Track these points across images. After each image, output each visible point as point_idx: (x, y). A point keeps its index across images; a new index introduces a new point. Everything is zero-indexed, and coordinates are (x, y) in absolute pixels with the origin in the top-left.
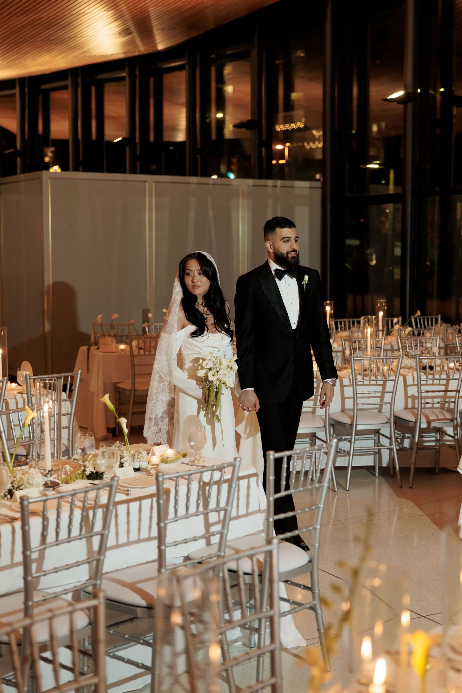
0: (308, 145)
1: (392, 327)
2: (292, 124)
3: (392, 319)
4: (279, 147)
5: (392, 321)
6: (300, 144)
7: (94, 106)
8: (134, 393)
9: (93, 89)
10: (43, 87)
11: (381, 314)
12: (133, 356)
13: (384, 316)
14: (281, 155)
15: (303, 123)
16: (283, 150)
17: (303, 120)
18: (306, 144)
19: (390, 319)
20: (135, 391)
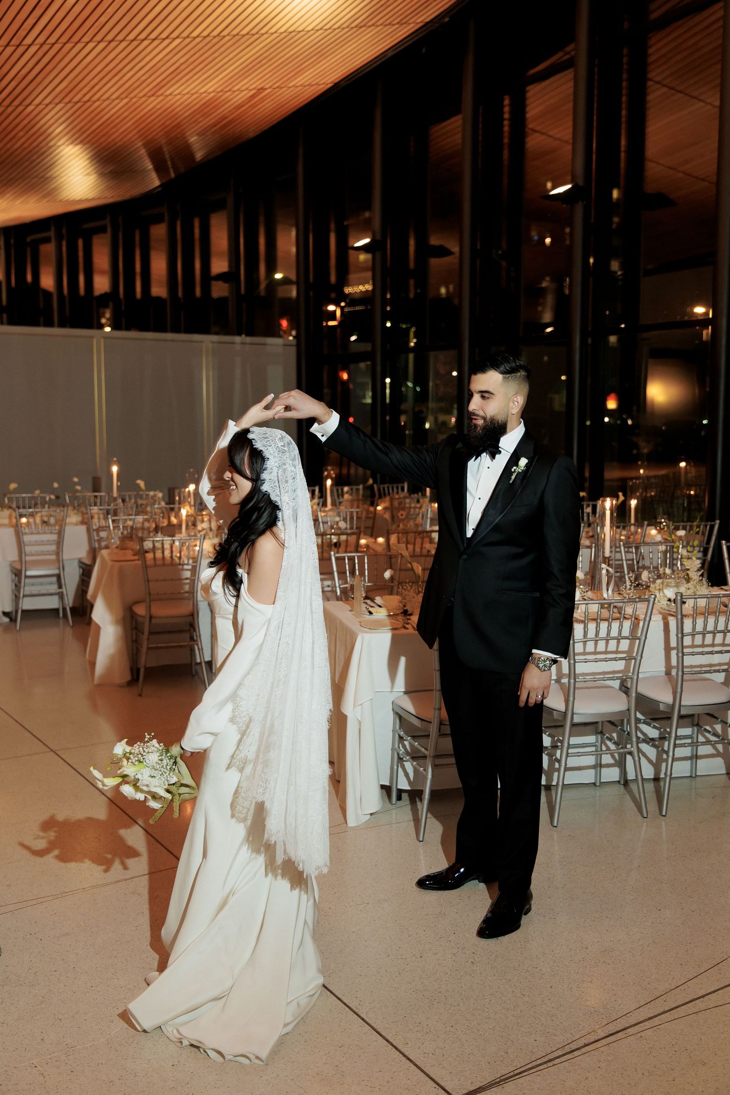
1: (343, 496)
3: (342, 487)
4: (331, 308)
5: (342, 490)
7: (81, 254)
8: (150, 621)
9: (80, 242)
10: (30, 238)
11: (329, 482)
12: (146, 567)
13: (332, 485)
14: (332, 316)
15: (370, 285)
16: (335, 311)
19: (340, 488)
20: (151, 617)
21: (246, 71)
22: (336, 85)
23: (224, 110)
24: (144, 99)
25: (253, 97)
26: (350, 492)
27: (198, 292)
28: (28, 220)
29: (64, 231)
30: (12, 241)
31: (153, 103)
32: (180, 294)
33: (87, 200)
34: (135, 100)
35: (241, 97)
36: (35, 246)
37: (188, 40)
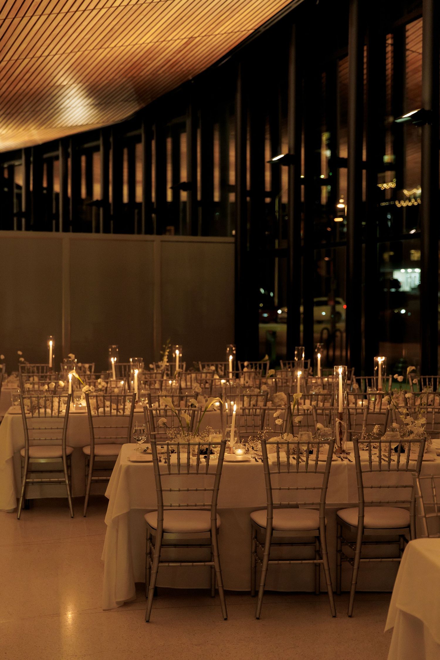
0: (399, 203)
2: (385, 184)
6: (392, 203)
10: (46, 156)
15: (394, 183)
17: (395, 180)
18: (397, 203)
21: (173, 26)
22: (257, 31)
23: (166, 54)
24: (94, 51)
25: (187, 44)
26: (250, 366)
27: (169, 198)
28: (40, 142)
29: (70, 150)
30: (32, 159)
31: (103, 54)
32: (153, 199)
33: (82, 126)
34: (86, 52)
35: (177, 44)
36: (50, 162)
37: (112, 10)
